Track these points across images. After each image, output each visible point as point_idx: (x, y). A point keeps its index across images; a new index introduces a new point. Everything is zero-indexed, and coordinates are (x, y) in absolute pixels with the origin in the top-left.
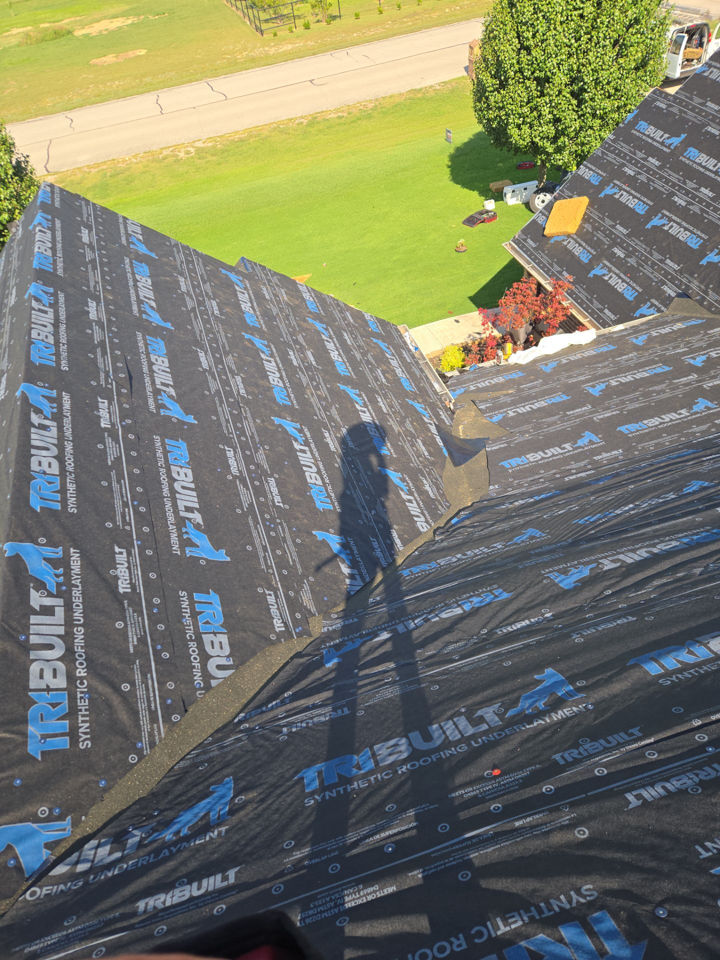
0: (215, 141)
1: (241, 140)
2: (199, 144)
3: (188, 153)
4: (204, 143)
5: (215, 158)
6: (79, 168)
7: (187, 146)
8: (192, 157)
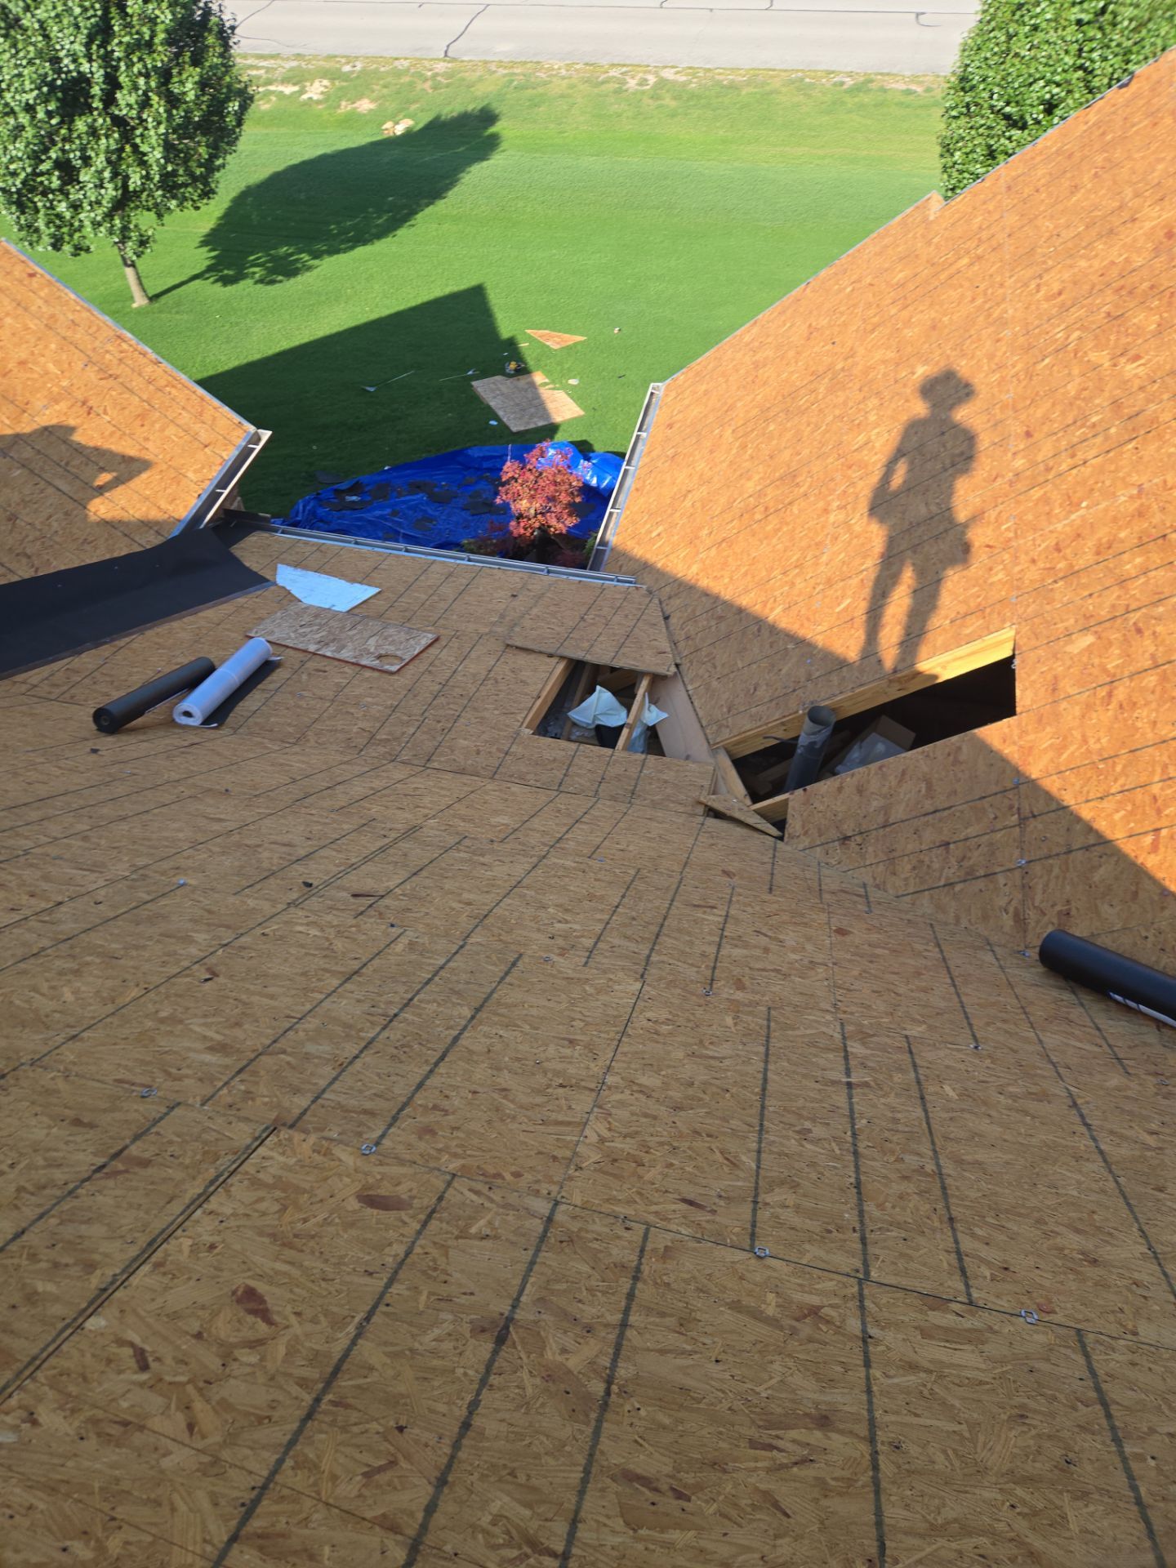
0: (694, 75)
1: (733, 87)
2: (668, 74)
3: (643, 82)
4: (677, 73)
5: (673, 104)
6: (486, 62)
7: (649, 72)
8: (643, 92)
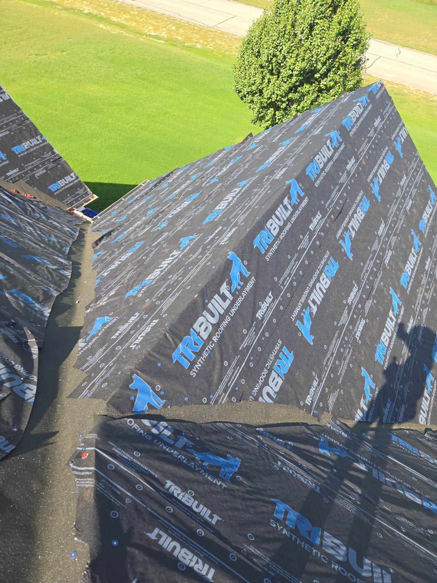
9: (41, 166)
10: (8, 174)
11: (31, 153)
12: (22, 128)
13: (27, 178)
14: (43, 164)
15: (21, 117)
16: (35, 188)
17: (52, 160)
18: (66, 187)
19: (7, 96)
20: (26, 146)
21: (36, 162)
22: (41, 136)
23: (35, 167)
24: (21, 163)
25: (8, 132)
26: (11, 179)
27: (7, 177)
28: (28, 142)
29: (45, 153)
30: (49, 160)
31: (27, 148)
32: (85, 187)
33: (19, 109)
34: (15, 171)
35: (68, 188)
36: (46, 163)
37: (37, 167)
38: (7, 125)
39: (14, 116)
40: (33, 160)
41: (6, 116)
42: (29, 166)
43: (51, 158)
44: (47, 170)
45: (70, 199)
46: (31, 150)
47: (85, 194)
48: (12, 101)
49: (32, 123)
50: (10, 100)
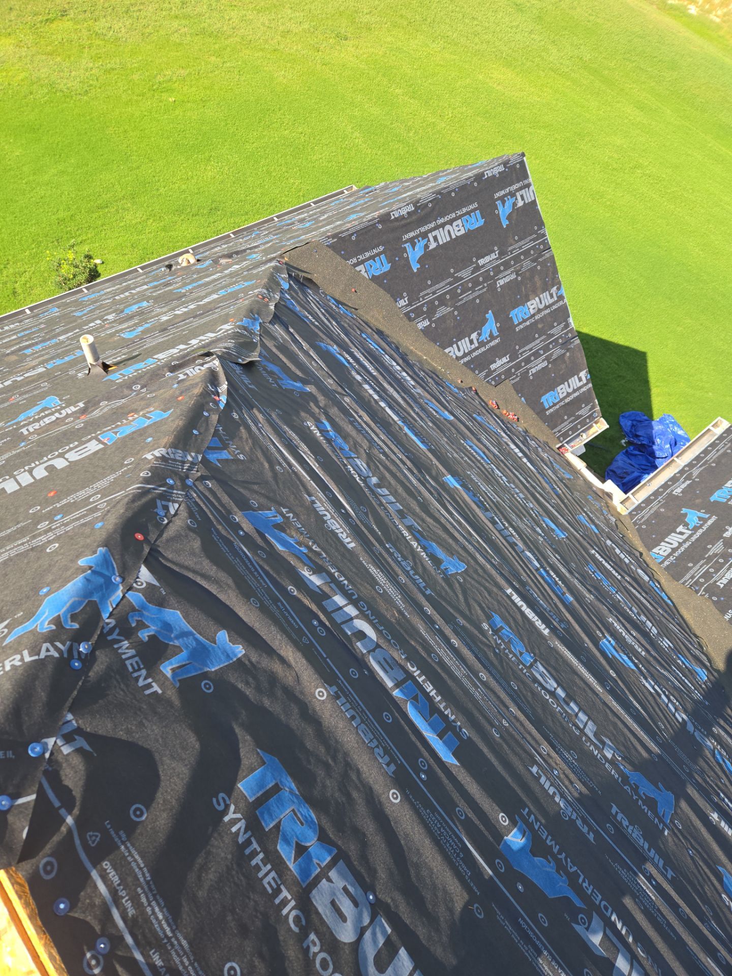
9: (542, 352)
10: (493, 367)
11: (536, 322)
12: (535, 267)
13: (517, 377)
14: (546, 349)
15: (539, 244)
16: (523, 399)
17: (560, 341)
18: (567, 401)
19: (532, 194)
20: (532, 307)
21: (537, 344)
22: (559, 289)
23: (533, 354)
24: (516, 344)
25: (513, 276)
26: (493, 379)
27: (490, 372)
28: (537, 299)
29: (555, 324)
30: (556, 340)
31: (532, 312)
32: (594, 403)
33: (541, 224)
34: (505, 360)
35: (568, 404)
36: (551, 346)
37: (536, 355)
38: (517, 259)
39: (531, 241)
40: (534, 339)
41: (520, 239)
42: (526, 351)
43: (561, 337)
44: (549, 363)
45: (565, 426)
46: (537, 317)
47: (589, 417)
48: (537, 205)
49: (553, 257)
50: (534, 203)
